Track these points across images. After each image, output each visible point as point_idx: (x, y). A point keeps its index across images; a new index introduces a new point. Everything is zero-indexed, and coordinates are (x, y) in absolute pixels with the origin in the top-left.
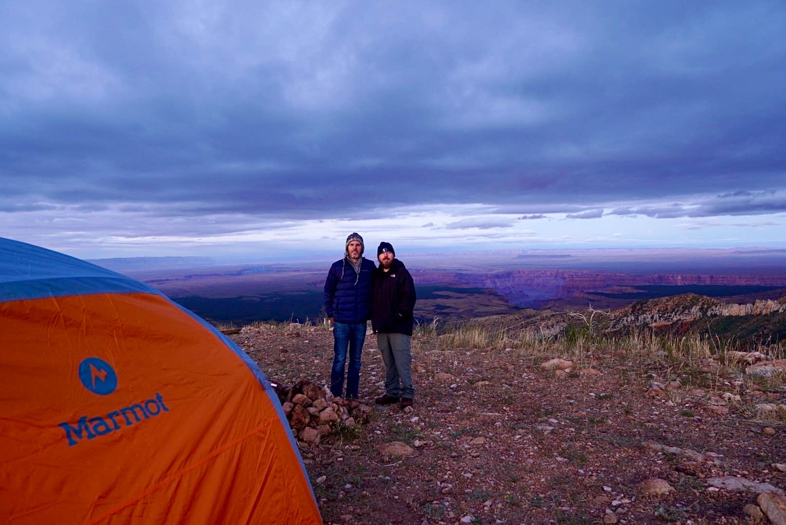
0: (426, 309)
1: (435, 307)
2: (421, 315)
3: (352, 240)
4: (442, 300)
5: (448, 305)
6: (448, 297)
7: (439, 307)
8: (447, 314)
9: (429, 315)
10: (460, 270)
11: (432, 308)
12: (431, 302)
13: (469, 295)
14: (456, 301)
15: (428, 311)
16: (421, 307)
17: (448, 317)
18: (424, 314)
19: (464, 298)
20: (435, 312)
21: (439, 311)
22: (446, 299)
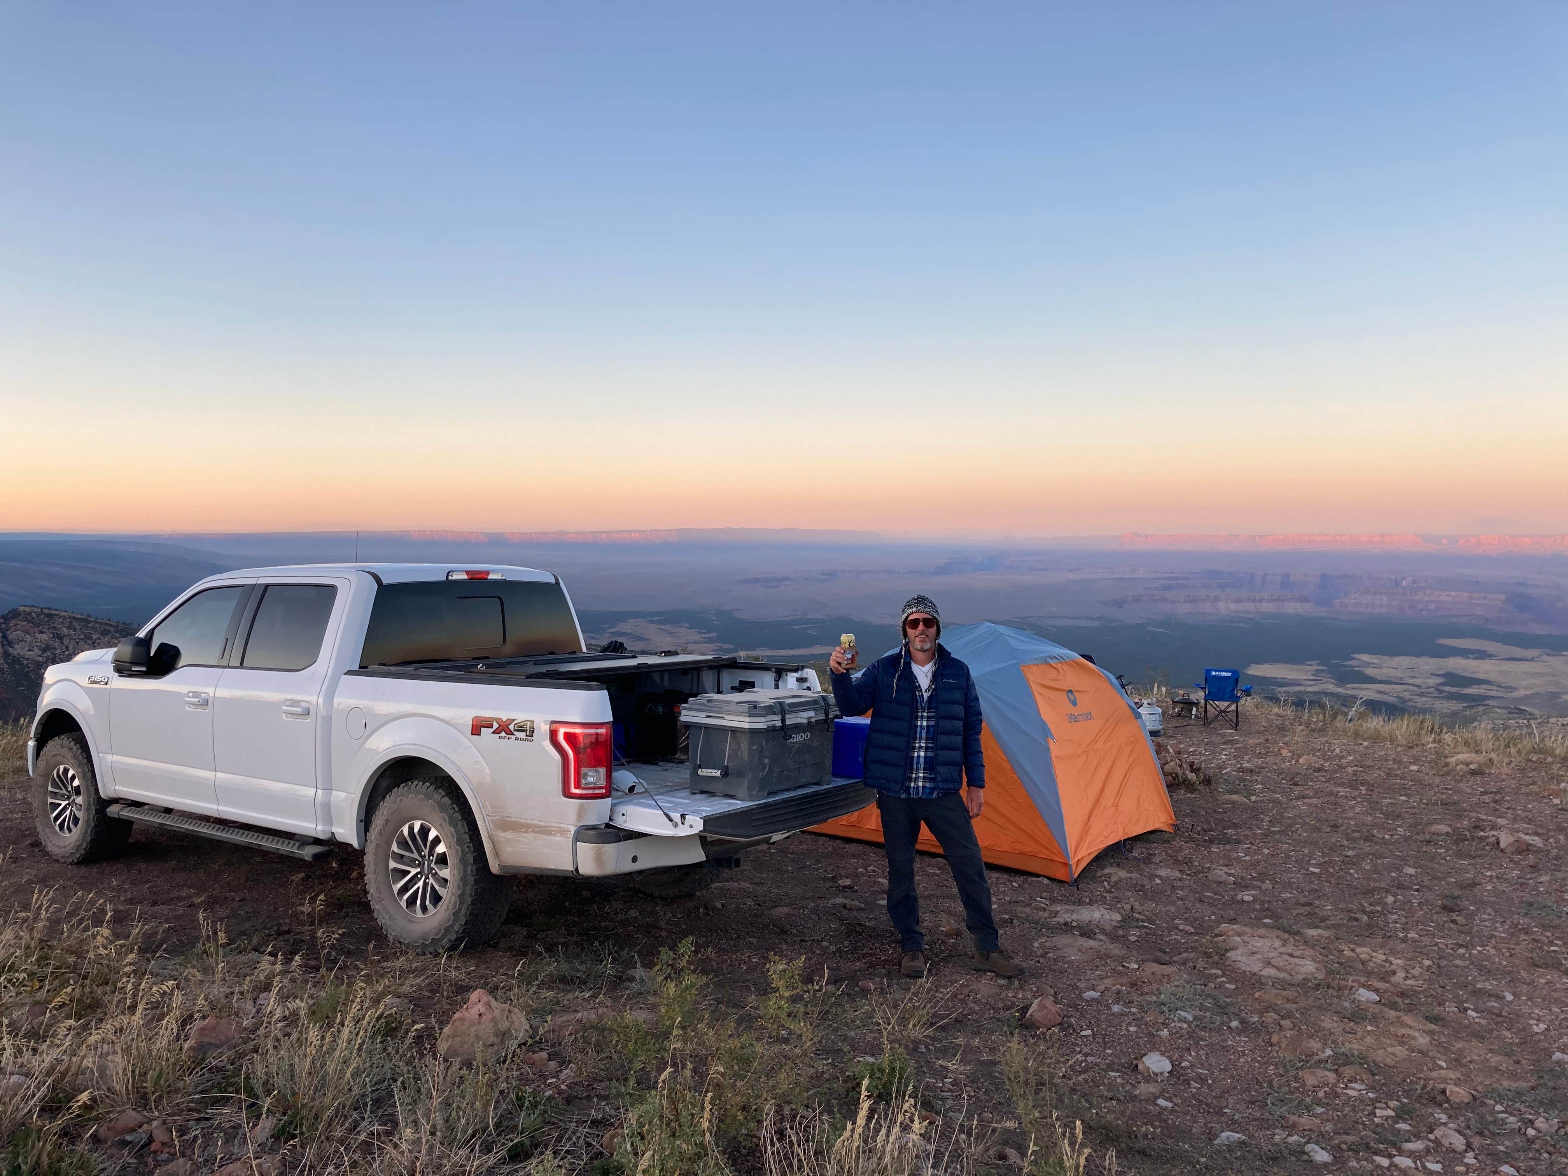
0: (1412, 681)
1: (1440, 680)
2: (1398, 697)
3: (914, 609)
4: (1465, 661)
5: (1481, 676)
6: (1482, 655)
7: (1451, 678)
8: (1477, 700)
9: (1424, 699)
10: (1523, 584)
11: (1432, 681)
12: (1428, 664)
13: (1548, 655)
14: (1508, 666)
15: (1418, 686)
16: (1400, 675)
17: (1481, 708)
18: (1407, 696)
19: (1532, 660)
20: (1438, 690)
21: (1453, 690)
22: (1475, 658)
